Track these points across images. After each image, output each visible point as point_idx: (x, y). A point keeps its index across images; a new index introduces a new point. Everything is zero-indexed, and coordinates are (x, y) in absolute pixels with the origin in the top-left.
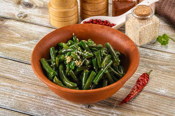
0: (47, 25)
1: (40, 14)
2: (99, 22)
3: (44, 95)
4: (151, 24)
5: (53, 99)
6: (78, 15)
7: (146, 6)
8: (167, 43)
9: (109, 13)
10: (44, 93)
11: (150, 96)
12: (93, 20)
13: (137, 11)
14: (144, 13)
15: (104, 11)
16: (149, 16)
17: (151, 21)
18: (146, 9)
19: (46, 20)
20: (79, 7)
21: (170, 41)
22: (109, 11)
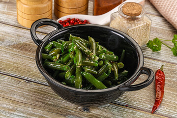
0: (13, 23)
1: (5, 11)
2: (77, 21)
3: (11, 110)
4: (141, 25)
5: (22, 115)
6: (52, 13)
7: (136, 3)
8: (160, 49)
9: (89, 11)
10: (11, 107)
11: (142, 114)
12: (69, 19)
13: (125, 9)
14: (134, 12)
15: (83, 8)
16: (140, 16)
17: (142, 22)
18: (136, 7)
19: (12, 17)
20: (53, 4)
21: (163, 47)
22: (89, 9)
